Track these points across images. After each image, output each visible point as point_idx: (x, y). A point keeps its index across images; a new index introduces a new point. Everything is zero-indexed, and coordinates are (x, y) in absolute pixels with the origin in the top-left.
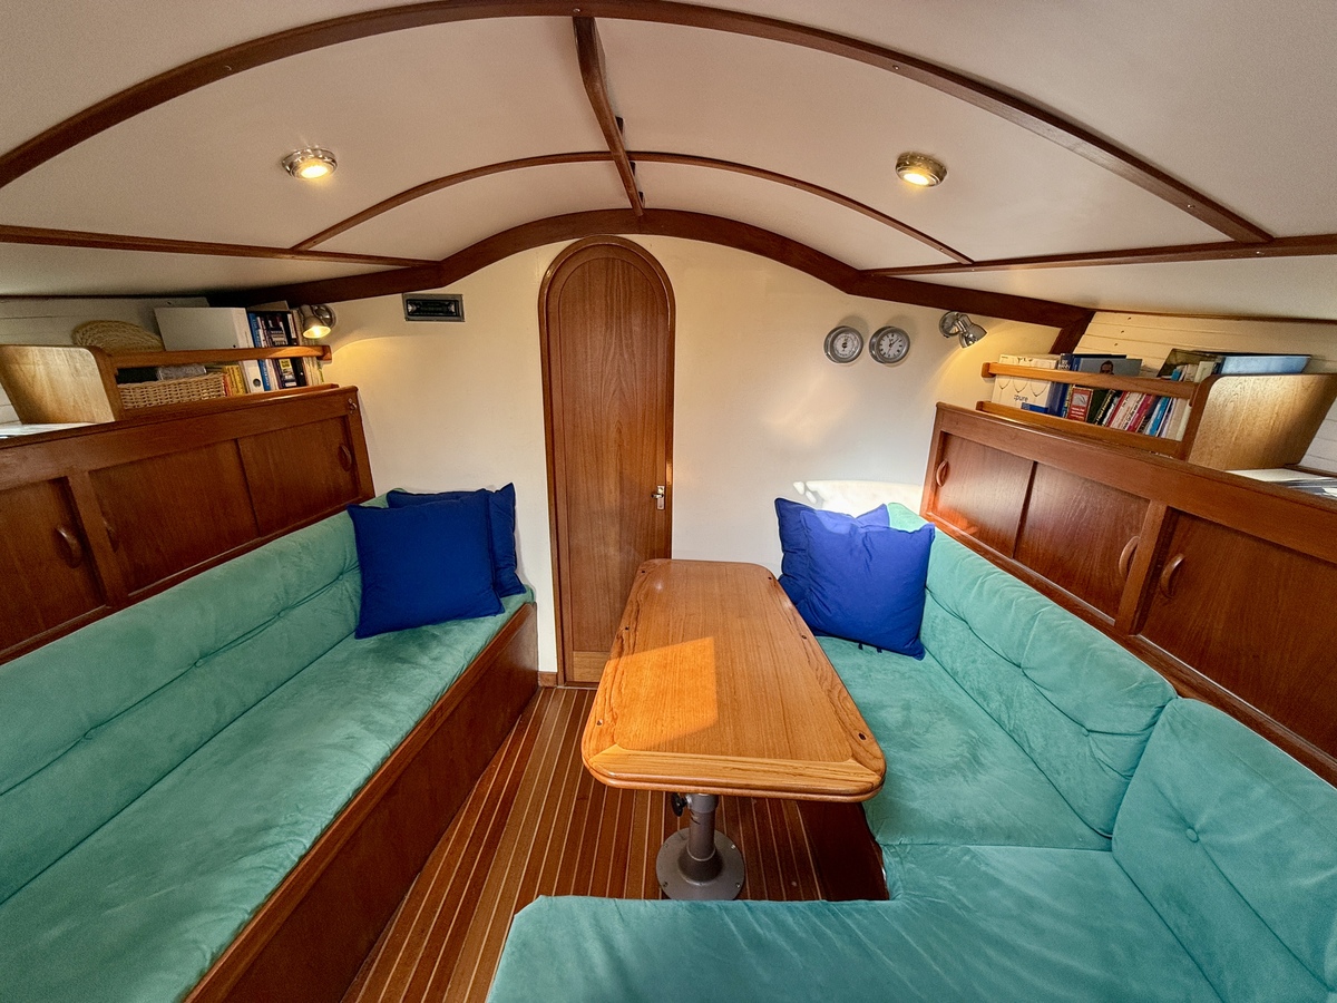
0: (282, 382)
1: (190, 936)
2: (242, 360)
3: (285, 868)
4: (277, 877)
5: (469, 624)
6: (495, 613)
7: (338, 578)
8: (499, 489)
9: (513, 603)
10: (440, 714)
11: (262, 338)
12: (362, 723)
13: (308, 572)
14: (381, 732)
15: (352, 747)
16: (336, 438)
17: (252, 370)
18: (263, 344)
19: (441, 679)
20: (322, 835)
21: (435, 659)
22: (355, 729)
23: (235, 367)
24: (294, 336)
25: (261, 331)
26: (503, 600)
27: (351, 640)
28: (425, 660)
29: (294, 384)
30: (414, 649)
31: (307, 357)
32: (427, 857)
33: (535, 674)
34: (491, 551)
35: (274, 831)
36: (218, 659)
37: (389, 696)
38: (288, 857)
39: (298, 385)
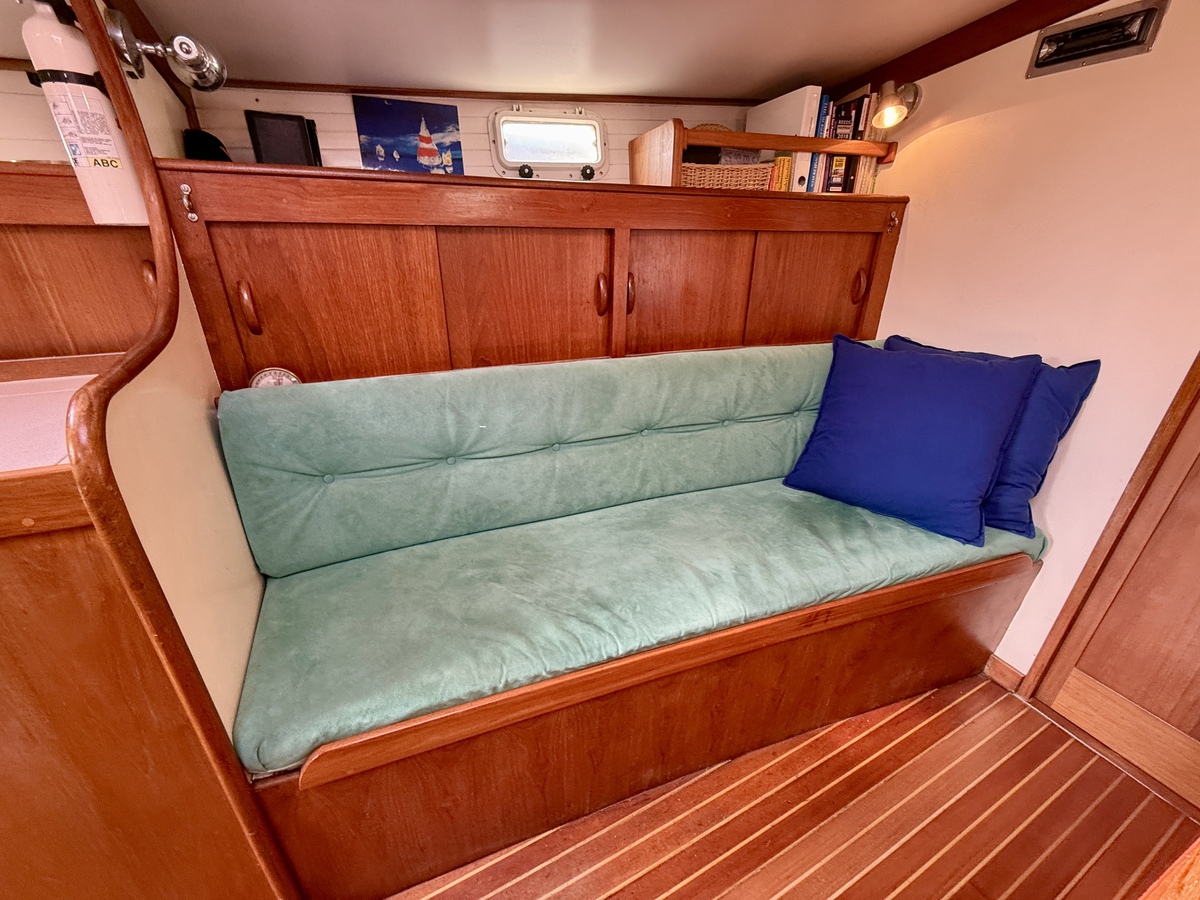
0: (828, 185)
1: (506, 651)
2: (796, 151)
3: (592, 657)
4: (582, 660)
5: (919, 535)
6: (967, 541)
7: (792, 413)
8: (1068, 365)
9: (1002, 542)
10: (823, 618)
11: (827, 126)
12: (736, 569)
13: (764, 391)
14: (747, 592)
15: (712, 585)
16: (858, 261)
17: (802, 163)
18: (825, 134)
19: (846, 578)
20: (640, 652)
21: (853, 551)
22: (726, 568)
23: (787, 158)
24: (861, 128)
25: (828, 118)
26: (988, 531)
27: (779, 483)
28: (839, 544)
29: (840, 189)
30: (833, 526)
31: (866, 156)
32: (743, 753)
33: (986, 655)
34: (1005, 451)
35: (606, 614)
36: (660, 437)
37: (777, 559)
38: (599, 649)
39: (843, 191)
